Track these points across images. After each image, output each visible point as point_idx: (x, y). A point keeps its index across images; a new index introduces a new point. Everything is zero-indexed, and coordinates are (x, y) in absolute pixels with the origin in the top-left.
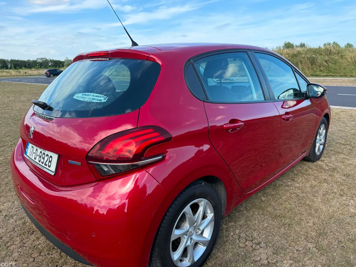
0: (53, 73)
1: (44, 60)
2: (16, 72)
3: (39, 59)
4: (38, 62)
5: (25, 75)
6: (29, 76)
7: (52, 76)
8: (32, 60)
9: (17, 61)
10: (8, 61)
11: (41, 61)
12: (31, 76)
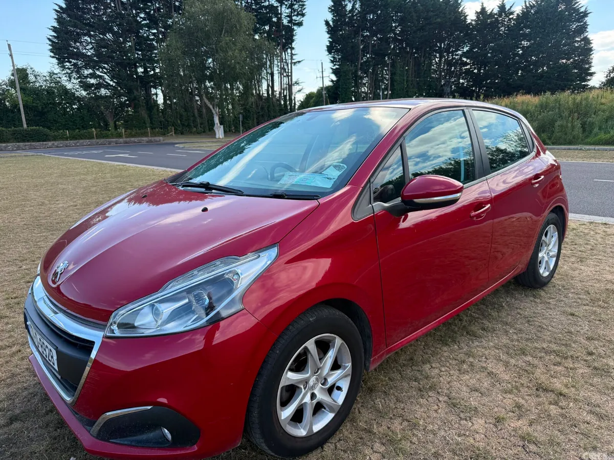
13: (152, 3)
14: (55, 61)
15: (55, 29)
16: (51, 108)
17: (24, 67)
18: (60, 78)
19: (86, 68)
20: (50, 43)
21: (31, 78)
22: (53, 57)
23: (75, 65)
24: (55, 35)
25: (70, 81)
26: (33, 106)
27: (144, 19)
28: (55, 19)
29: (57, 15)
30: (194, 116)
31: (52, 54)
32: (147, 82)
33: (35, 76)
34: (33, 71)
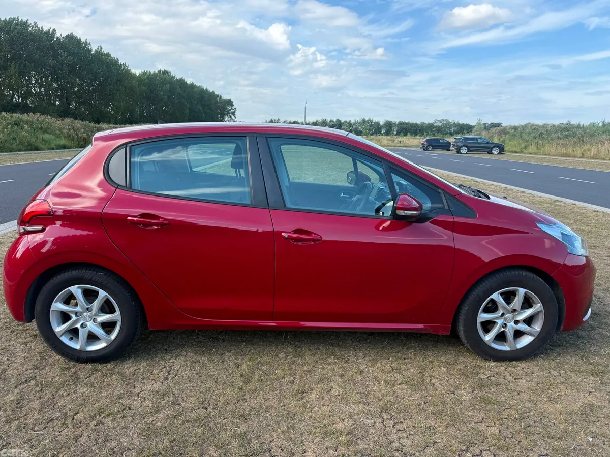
0: (434, 144)
1: (444, 123)
2: (389, 140)
3: (438, 121)
4: (435, 125)
5: (398, 145)
6: (403, 146)
7: (430, 148)
8: (427, 122)
9: (407, 124)
10: (395, 123)
11: (440, 125)
12: (406, 147)
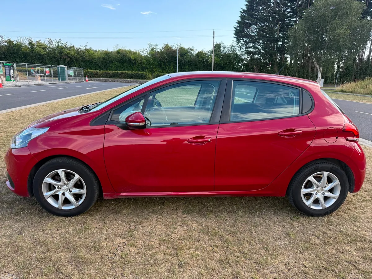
13: (296, 2)
14: (235, 39)
15: (239, 22)
16: (228, 64)
17: (220, 43)
18: (235, 48)
19: (251, 43)
20: (235, 30)
21: (222, 49)
22: (235, 37)
23: (245, 41)
24: (238, 25)
25: (240, 50)
26: (219, 64)
27: (289, 12)
28: (240, 17)
29: (241, 14)
30: (308, 72)
31: (235, 36)
32: (282, 51)
33: (224, 48)
34: (224, 45)
